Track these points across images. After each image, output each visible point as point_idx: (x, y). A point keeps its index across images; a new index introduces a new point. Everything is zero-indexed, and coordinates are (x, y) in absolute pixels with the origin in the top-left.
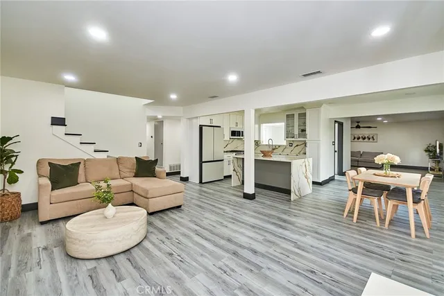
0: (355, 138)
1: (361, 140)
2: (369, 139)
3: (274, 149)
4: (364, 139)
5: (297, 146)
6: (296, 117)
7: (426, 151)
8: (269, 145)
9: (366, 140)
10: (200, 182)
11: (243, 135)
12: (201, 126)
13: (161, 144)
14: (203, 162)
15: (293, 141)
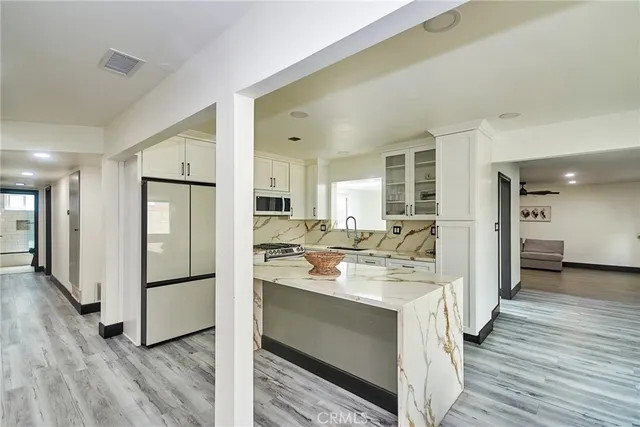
2: (536, 215)
3: (359, 241)
4: (527, 215)
5: (412, 233)
6: (410, 163)
8: (347, 231)
9: (531, 217)
10: (143, 344)
11: (288, 209)
12: (145, 179)
13: (75, 230)
14: (146, 286)
15: (402, 221)
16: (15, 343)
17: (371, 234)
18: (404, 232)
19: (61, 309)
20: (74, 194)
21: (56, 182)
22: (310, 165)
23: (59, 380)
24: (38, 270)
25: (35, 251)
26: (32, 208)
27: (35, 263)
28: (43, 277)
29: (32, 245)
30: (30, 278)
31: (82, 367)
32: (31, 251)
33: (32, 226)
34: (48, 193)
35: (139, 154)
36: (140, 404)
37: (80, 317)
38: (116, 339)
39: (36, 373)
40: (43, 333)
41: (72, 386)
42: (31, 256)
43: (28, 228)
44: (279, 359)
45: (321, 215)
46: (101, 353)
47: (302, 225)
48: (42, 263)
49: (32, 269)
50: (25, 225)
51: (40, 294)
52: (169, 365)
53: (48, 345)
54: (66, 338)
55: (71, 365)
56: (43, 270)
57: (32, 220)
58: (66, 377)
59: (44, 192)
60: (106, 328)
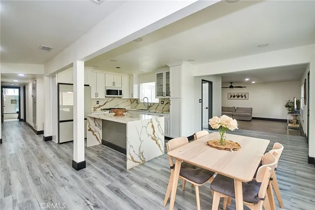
0: (231, 96)
1: (236, 98)
2: (242, 97)
3: (149, 107)
4: (238, 97)
5: (168, 103)
6: (164, 76)
7: (286, 106)
9: (240, 98)
10: (59, 143)
11: (121, 94)
12: (59, 84)
13: (35, 103)
14: (60, 122)
15: (164, 99)
16: (12, 142)
17: (154, 104)
18: (165, 103)
19: (30, 133)
20: (34, 88)
21: (28, 84)
22: (131, 76)
23: (28, 151)
24: (21, 120)
25: (19, 113)
26: (18, 95)
27: (19, 118)
28: (22, 123)
29: (18, 110)
30: (17, 123)
31: (36, 148)
32: (17, 112)
33: (18, 102)
34: (24, 88)
35: (56, 75)
36: (54, 157)
37: (37, 135)
38: (49, 142)
39: (20, 150)
40: (23, 140)
41: (32, 153)
42: (18, 115)
43: (16, 103)
44: (106, 147)
45: (135, 97)
46: (43, 145)
47: (129, 101)
48: (22, 117)
49: (18, 120)
50: (14, 101)
51: (21, 128)
52: (66, 148)
53: (24, 143)
54: (31, 141)
55: (32, 148)
56: (22, 120)
57: (18, 100)
58: (31, 151)
59: (23, 88)
60: (46, 137)
